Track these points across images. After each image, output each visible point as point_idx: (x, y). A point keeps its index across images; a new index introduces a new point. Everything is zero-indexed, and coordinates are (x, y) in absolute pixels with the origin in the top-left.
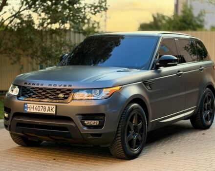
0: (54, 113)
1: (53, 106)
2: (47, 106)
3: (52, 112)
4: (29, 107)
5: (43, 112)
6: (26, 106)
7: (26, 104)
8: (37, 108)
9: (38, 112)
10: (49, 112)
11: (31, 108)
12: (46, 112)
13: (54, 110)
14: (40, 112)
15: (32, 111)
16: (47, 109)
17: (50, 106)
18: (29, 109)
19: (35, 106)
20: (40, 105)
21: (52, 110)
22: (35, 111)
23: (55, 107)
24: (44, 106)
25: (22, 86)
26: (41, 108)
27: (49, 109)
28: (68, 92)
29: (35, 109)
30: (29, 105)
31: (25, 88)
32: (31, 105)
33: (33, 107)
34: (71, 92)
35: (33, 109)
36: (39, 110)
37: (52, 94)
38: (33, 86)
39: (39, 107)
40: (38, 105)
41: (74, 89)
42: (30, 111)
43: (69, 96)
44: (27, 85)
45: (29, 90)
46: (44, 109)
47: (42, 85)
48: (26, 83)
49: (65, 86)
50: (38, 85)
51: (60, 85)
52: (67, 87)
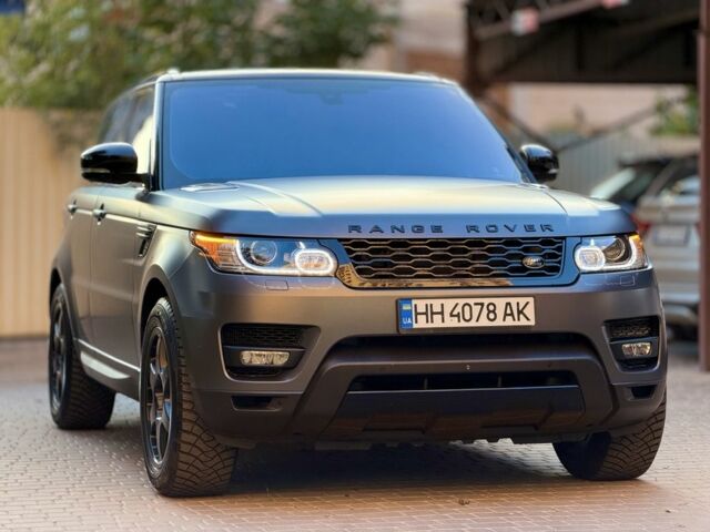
0: (532, 323)
1: (523, 301)
2: (500, 303)
3: (523, 322)
4: (421, 309)
5: (484, 322)
6: (406, 307)
7: (409, 300)
8: (459, 309)
9: (463, 324)
10: (509, 322)
11: (428, 313)
12: (499, 322)
13: (530, 311)
14: (473, 324)
15: (437, 323)
16: (500, 312)
17: (513, 301)
18: (422, 319)
19: (449, 304)
20: (471, 301)
21: (520, 312)
22: (452, 323)
23: (531, 300)
24: (486, 301)
25: (340, 240)
26: (476, 309)
27: (509, 312)
28: (549, 249)
29: (452, 315)
30: (421, 305)
31: (360, 244)
32: (429, 302)
33: (440, 310)
34: (560, 249)
35: (440, 316)
36: (467, 317)
37: (496, 257)
38: (398, 235)
39: (467, 308)
40: (462, 302)
41: (564, 238)
42: (430, 325)
43: (559, 263)
44: (365, 235)
45: (385, 251)
46: (489, 312)
47: (437, 229)
48: (356, 228)
49: (530, 228)
50: (420, 229)
51: (512, 227)
52: (539, 233)
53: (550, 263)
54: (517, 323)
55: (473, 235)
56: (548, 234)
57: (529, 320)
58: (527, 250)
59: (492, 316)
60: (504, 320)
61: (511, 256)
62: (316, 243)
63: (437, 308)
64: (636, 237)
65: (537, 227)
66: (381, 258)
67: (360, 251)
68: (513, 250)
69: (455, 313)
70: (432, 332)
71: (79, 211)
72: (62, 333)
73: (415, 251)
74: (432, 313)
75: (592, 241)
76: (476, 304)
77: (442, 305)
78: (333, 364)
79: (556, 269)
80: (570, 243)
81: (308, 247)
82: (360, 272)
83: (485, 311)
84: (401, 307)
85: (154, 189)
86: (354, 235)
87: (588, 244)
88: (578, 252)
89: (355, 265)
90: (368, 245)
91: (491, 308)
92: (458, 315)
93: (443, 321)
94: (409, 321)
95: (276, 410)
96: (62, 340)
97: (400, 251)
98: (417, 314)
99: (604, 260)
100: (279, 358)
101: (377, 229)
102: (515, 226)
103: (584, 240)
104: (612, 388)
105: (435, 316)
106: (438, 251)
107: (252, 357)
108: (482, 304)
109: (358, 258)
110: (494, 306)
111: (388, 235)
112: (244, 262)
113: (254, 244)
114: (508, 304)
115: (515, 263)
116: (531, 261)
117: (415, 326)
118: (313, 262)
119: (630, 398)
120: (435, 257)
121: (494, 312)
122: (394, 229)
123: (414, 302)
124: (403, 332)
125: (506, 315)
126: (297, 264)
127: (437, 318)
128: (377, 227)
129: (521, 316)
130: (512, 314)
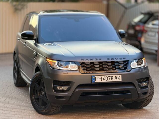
0: (121, 80)
1: (119, 76)
2: (114, 76)
3: (119, 80)
4: (97, 78)
5: (110, 81)
6: (93, 78)
7: (94, 76)
8: (105, 78)
9: (106, 81)
10: (116, 80)
11: (98, 79)
12: (114, 81)
13: (121, 78)
14: (108, 81)
15: (100, 81)
16: (114, 78)
17: (117, 76)
18: (97, 80)
19: (103, 77)
20: (108, 76)
21: (118, 78)
22: (103, 81)
23: (121, 75)
25: (79, 62)
26: (109, 78)
27: (116, 78)
28: (125, 63)
29: (103, 79)
30: (97, 77)
31: (83, 63)
32: (98, 76)
33: (101, 78)
34: (127, 63)
35: (101, 79)
36: (107, 80)
37: (113, 66)
38: (92, 61)
39: (107, 78)
40: (106, 76)
41: (128, 61)
42: (99, 82)
43: (127, 66)
44: (84, 61)
45: (89, 65)
46: (112, 78)
47: (100, 59)
48: (83, 59)
49: (121, 59)
50: (97, 59)
51: (117, 58)
52: (123, 60)
53: (125, 66)
54: (118, 81)
55: (108, 61)
56: (125, 60)
57: (120, 80)
58: (120, 64)
59: (112, 79)
60: (115, 80)
61: (116, 65)
62: (74, 63)
63: (100, 78)
64: (144, 58)
65: (122, 58)
66: (88, 66)
67: (83, 65)
68: (117, 64)
69: (104, 79)
70: (99, 83)
71: (20, 40)
72: (16, 65)
73: (95, 65)
74: (99, 79)
75: (134, 61)
76: (109, 77)
77: (101, 77)
78: (77, 90)
79: (126, 68)
80: (130, 62)
81: (72, 64)
82: (83, 69)
83: (111, 78)
84: (92, 77)
85: (37, 43)
86: (82, 61)
87: (134, 62)
88: (131, 64)
89: (82, 68)
90: (85, 63)
91: (112, 77)
92: (105, 79)
93: (101, 80)
94: (94, 81)
95: (65, 99)
96: (16, 67)
97: (92, 65)
98: (96, 79)
99: (137, 65)
100: (65, 88)
101: (87, 60)
102: (118, 58)
103: (133, 61)
104: (138, 93)
105: (100, 79)
106: (100, 64)
107: (60, 88)
108: (110, 77)
109: (83, 66)
110: (113, 77)
111: (90, 61)
112: (58, 66)
113: (60, 62)
114: (116, 76)
115: (117, 67)
116: (121, 66)
117: (95, 82)
118: (73, 67)
119: (142, 95)
120: (100, 66)
121: (113, 78)
122: (91, 59)
123: (95, 76)
124: (93, 83)
125: (115, 79)
126: (70, 68)
127: (100, 80)
128: (87, 59)
129: (119, 79)
130: (117, 79)
